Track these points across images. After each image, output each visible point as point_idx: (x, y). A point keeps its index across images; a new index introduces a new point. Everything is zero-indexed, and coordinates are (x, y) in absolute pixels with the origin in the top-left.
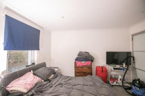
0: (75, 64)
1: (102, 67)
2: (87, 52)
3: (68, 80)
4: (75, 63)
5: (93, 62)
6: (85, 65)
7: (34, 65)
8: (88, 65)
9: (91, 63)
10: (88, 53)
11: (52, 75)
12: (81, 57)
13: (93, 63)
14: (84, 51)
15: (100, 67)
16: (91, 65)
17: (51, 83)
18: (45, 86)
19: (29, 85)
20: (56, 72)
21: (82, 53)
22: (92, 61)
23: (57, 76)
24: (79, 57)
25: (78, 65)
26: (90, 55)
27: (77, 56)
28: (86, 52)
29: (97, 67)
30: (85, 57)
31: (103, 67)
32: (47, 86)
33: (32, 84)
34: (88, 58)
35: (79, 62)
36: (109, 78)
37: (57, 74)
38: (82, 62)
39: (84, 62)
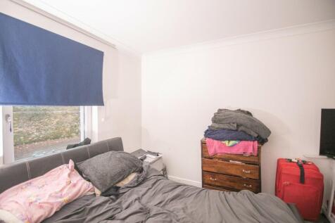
0: (202, 148)
1: (302, 165)
2: (246, 110)
3: (172, 199)
4: (203, 144)
5: (266, 144)
6: (234, 151)
7: (89, 143)
8: (248, 155)
9: (259, 148)
10: (248, 113)
11: (132, 177)
12: (222, 126)
13: (264, 148)
14: (234, 107)
15: (290, 161)
16: (258, 155)
17: (118, 201)
18: (94, 211)
19: (41, 207)
20: (145, 169)
21: (227, 113)
22: (262, 141)
23: (145, 180)
24: (217, 126)
25: (211, 152)
26: (254, 121)
27: (210, 123)
28: (239, 111)
29: (279, 161)
30: (235, 125)
31: (304, 162)
32: (101, 212)
33: (52, 204)
34: (247, 130)
35: (215, 141)
36: (328, 202)
37: (147, 174)
38: (223, 142)
39: (232, 143)
